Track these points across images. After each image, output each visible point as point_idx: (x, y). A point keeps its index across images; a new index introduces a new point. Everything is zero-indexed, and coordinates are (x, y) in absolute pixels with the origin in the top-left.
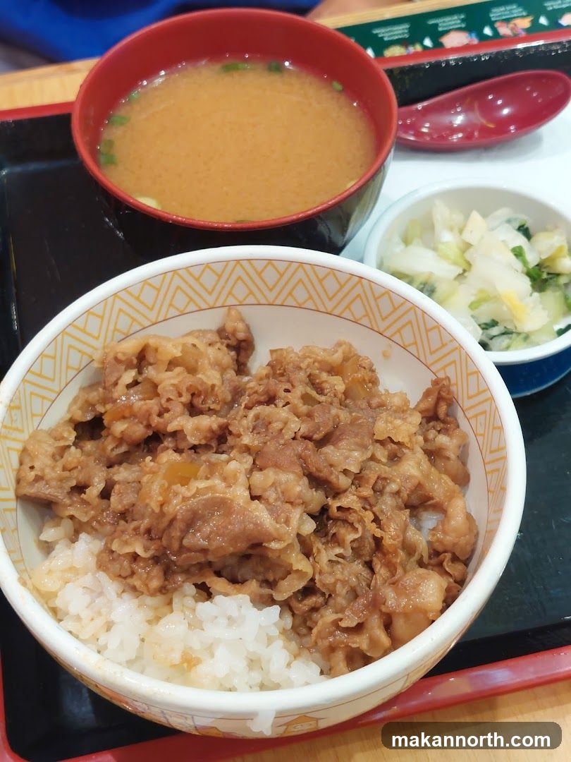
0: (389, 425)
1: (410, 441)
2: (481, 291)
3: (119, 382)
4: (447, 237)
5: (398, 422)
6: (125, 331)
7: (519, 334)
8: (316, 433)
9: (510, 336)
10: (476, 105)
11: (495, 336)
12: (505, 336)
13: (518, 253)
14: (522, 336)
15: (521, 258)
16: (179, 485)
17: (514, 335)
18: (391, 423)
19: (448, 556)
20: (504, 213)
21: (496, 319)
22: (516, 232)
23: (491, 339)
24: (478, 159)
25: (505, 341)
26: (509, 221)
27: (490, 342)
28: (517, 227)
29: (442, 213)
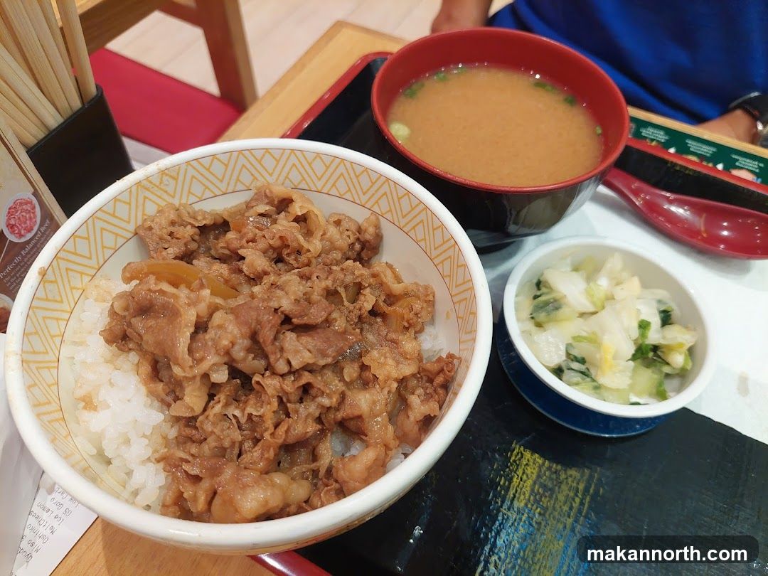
0: (383, 358)
1: (386, 381)
2: (594, 333)
3: (254, 208)
4: (603, 283)
5: (390, 361)
6: (296, 184)
7: (594, 380)
8: (298, 318)
9: (585, 377)
10: (704, 215)
11: (572, 369)
12: (581, 375)
13: (644, 326)
14: (595, 384)
15: (642, 330)
16: (155, 277)
17: (588, 379)
18: (386, 358)
19: (335, 485)
20: (662, 294)
21: (587, 359)
22: (657, 312)
23: (568, 369)
24: (687, 255)
25: (577, 378)
26: (660, 302)
27: (566, 371)
28: (662, 309)
29: (615, 263)
